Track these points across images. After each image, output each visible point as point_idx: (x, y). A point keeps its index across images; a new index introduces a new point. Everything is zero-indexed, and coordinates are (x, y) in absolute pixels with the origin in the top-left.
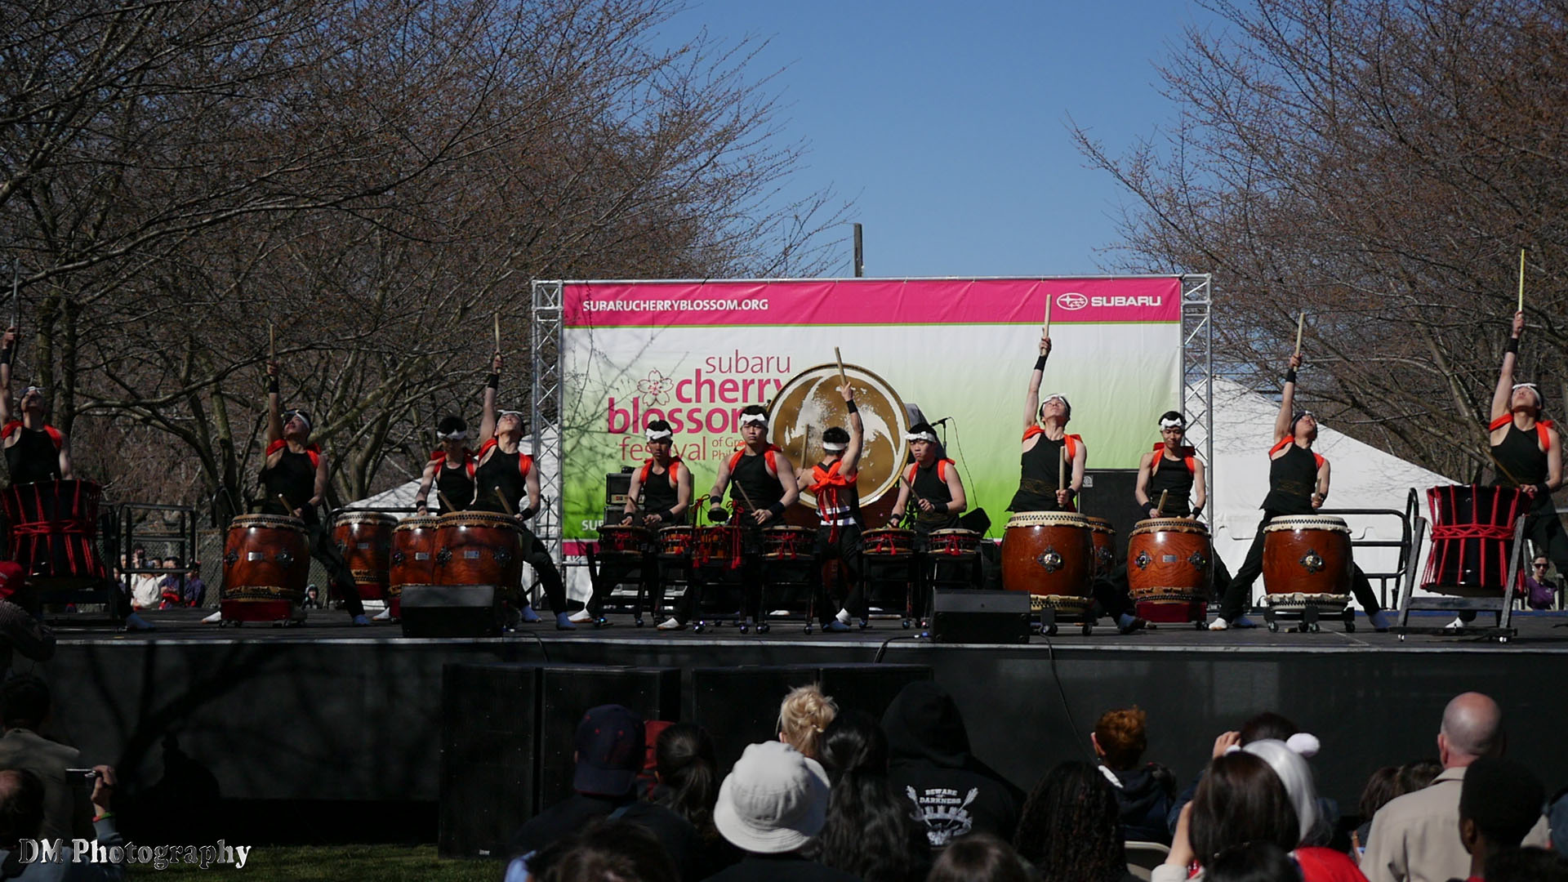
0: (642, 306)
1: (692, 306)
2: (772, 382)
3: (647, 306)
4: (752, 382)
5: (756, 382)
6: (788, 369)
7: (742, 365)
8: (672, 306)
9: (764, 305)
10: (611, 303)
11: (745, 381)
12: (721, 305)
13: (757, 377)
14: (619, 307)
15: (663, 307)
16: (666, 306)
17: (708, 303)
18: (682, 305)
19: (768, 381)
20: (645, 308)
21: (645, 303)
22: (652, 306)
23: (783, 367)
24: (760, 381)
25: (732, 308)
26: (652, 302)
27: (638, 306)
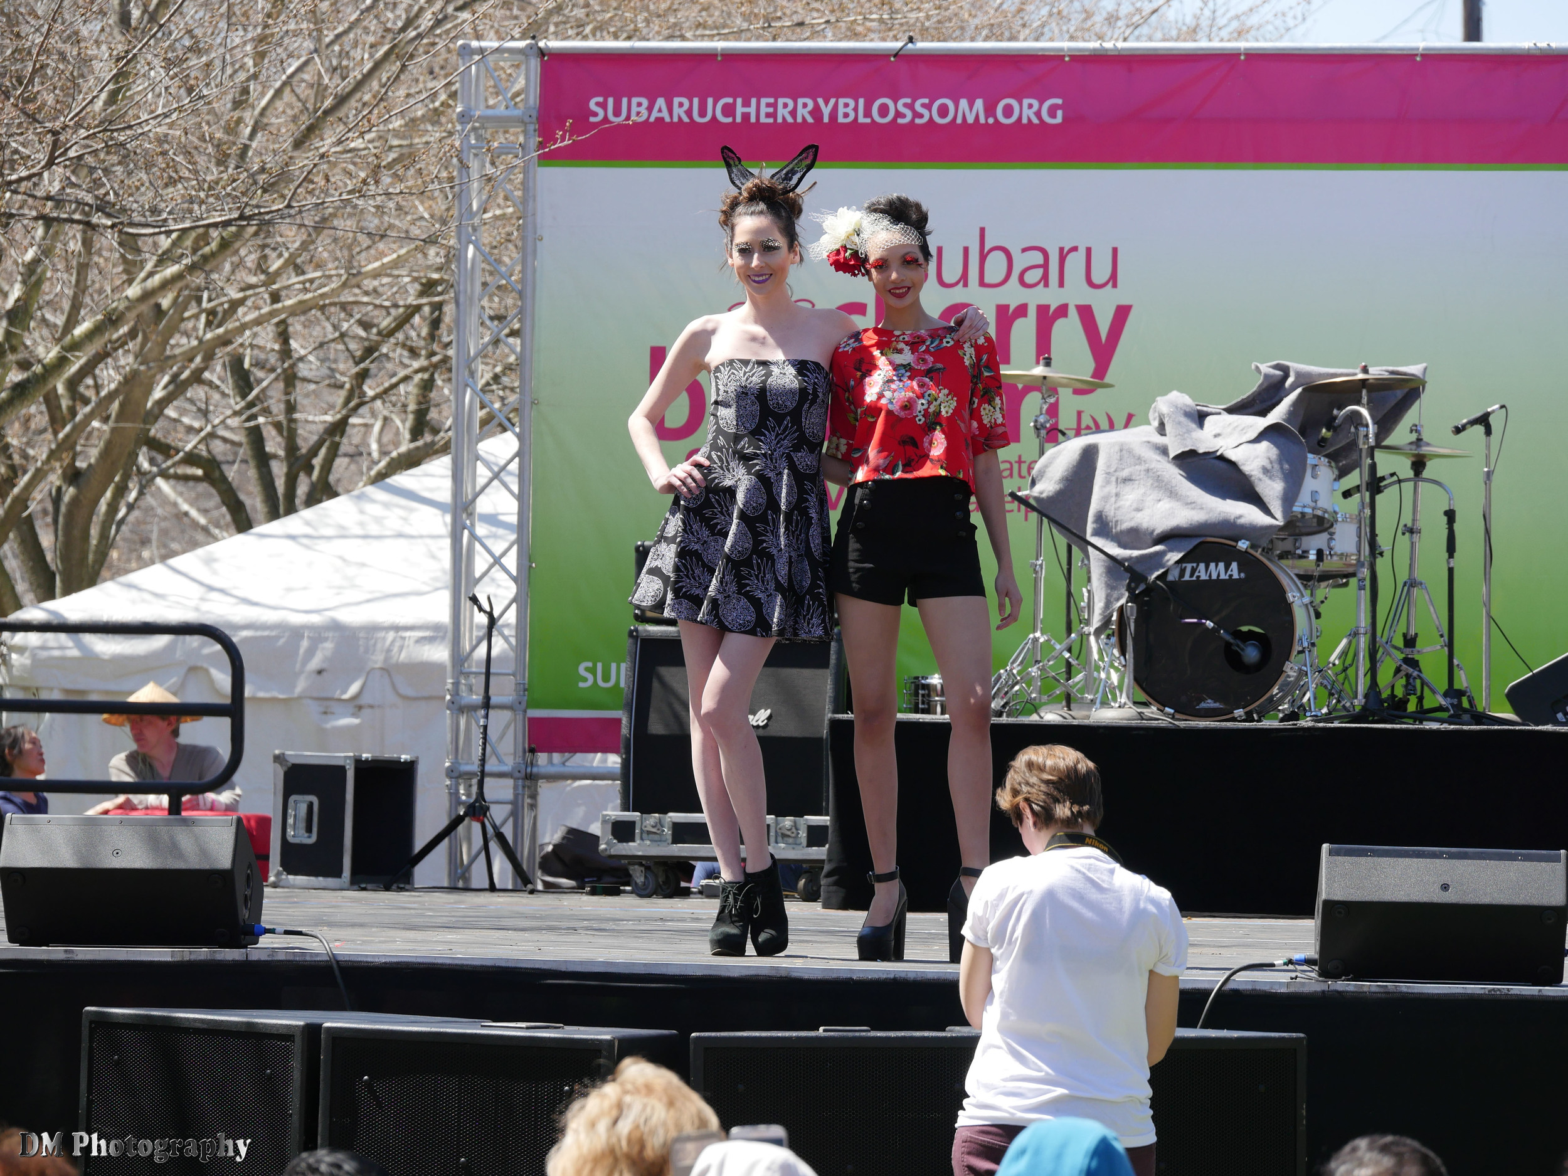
0: (740, 110)
1: (868, 114)
2: (1073, 312)
3: (752, 110)
4: (1022, 311)
5: (1032, 312)
6: (1114, 278)
7: (996, 266)
8: (816, 112)
9: (1052, 112)
10: (661, 102)
11: (1002, 310)
12: (943, 110)
13: (1035, 298)
14: (679, 112)
15: (793, 113)
16: (801, 111)
17: (910, 106)
18: (841, 110)
19: (1062, 311)
20: (746, 116)
21: (746, 104)
22: (764, 110)
23: (1101, 273)
24: (1042, 310)
25: (970, 120)
26: (764, 101)
27: (729, 110)
